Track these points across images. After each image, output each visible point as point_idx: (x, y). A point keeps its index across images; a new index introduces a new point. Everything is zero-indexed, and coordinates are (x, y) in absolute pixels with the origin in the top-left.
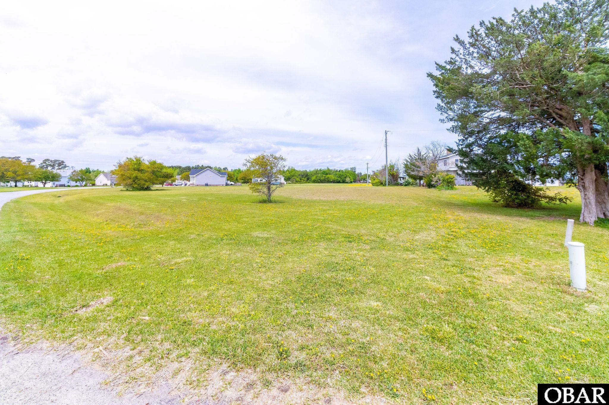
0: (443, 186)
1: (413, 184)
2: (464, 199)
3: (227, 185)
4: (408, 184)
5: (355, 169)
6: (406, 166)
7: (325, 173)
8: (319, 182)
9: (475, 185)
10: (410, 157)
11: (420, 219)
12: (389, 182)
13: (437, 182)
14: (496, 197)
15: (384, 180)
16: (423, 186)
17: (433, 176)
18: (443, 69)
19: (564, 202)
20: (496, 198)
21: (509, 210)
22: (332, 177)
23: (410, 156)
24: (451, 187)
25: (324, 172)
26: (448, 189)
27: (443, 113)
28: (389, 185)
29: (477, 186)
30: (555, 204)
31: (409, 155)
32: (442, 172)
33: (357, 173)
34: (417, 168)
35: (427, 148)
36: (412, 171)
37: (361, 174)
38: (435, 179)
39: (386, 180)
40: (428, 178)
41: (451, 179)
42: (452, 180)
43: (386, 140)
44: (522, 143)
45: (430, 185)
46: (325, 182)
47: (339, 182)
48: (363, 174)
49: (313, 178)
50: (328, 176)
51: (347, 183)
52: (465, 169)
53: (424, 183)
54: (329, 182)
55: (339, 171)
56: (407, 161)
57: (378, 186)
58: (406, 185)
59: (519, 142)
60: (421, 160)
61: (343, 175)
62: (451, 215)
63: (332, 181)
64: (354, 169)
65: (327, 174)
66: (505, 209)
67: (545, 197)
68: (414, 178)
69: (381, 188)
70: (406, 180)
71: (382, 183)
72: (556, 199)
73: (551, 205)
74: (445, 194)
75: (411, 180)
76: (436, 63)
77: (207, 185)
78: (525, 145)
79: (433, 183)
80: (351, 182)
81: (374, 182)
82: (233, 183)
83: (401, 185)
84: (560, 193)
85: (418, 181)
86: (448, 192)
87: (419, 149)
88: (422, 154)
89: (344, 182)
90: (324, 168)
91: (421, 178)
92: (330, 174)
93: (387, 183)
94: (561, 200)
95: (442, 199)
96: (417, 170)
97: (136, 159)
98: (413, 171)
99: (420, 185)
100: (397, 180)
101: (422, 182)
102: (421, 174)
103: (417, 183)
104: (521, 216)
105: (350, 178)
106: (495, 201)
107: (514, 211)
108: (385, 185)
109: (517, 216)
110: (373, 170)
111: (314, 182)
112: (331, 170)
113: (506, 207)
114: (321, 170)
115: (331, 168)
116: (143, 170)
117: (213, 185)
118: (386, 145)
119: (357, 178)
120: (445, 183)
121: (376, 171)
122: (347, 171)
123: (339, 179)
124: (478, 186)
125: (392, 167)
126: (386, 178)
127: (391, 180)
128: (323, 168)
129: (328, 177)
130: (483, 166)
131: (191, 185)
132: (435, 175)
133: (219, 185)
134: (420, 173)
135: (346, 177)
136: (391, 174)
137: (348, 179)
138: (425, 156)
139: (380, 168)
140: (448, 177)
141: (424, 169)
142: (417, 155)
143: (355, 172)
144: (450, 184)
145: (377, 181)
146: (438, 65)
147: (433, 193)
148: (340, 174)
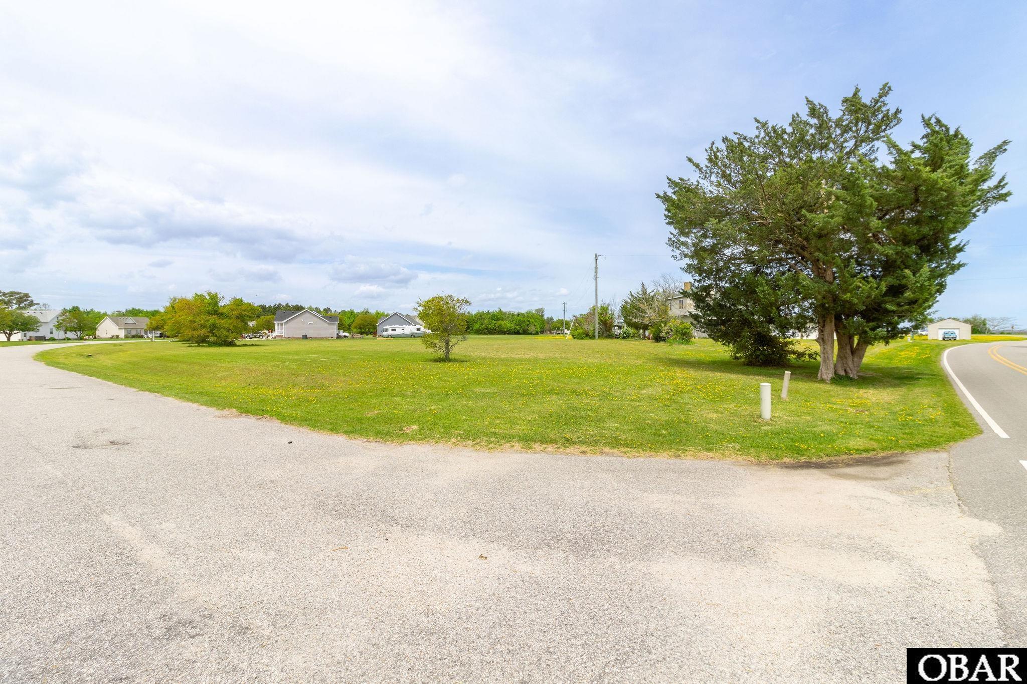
0: (676, 339)
1: (633, 336)
2: (701, 356)
3: (339, 337)
4: (626, 336)
5: (543, 311)
6: (624, 308)
7: (498, 317)
8: (485, 333)
9: (711, 338)
10: (630, 297)
11: (645, 377)
12: (599, 333)
13: (667, 333)
14: (737, 353)
15: (592, 329)
16: (649, 339)
17: (663, 325)
18: (676, 186)
19: (814, 358)
20: (738, 355)
21: (750, 369)
22: (506, 324)
23: (631, 295)
24: (687, 340)
25: (494, 315)
26: (682, 343)
27: (675, 250)
28: (599, 337)
29: (713, 339)
30: (803, 361)
31: (629, 293)
32: (675, 318)
33: (545, 317)
34: (641, 312)
35: (656, 283)
36: (633, 317)
37: (552, 319)
38: (665, 329)
39: (594, 330)
40: (656, 327)
41: (687, 329)
42: (688, 331)
43: (596, 268)
44: (761, 288)
45: (658, 339)
46: (494, 333)
47: (518, 333)
48: (555, 320)
49: (476, 326)
50: (501, 322)
51: (531, 334)
52: (701, 317)
53: (649, 335)
54: (502, 332)
55: (518, 315)
56: (626, 303)
57: (581, 339)
58: (624, 338)
59: (758, 288)
60: (647, 301)
61: (524, 322)
62: (680, 373)
63: (507, 331)
64: (540, 311)
65: (498, 320)
66: (746, 367)
67: (793, 353)
68: (637, 327)
69: (587, 342)
70: (624, 330)
71: (588, 335)
72: (805, 354)
73: (800, 362)
74: (679, 350)
75: (631, 331)
76: (668, 178)
77: (305, 337)
78: (763, 291)
79: (662, 335)
80: (537, 333)
81: (576, 333)
82: (347, 334)
83: (617, 337)
84: (810, 348)
85: (641, 332)
86: (682, 347)
87: (643, 285)
88: (648, 291)
89: (525, 332)
90: (493, 309)
91: (645, 328)
92: (503, 320)
93: (596, 334)
94: (810, 356)
95: (673, 357)
96: (641, 316)
97: (209, 294)
98: (635, 317)
99: (644, 337)
100: (609, 330)
101: (647, 333)
102: (646, 322)
103: (640, 335)
104: (760, 374)
105: (535, 325)
106: (736, 358)
107: (755, 369)
108: (593, 337)
109: (754, 374)
110: (575, 314)
111: (479, 332)
112: (505, 313)
113: (748, 365)
114: (488, 313)
115: (504, 310)
116: (222, 314)
117: (316, 338)
118: (596, 277)
119: (547, 327)
120: (679, 335)
121: (578, 316)
122: (529, 315)
123: (518, 328)
124: (715, 339)
125: (605, 309)
126: (594, 327)
127: (602, 329)
128: (491, 311)
129: (501, 325)
130: (720, 312)
131: (277, 338)
132: (665, 324)
133: (325, 338)
134: (646, 319)
135: (528, 325)
136: (602, 321)
137: (532, 328)
138: (652, 294)
139: (585, 311)
140: (682, 326)
141: (651, 315)
142: (641, 293)
143: (542, 316)
144: (685, 336)
145: (580, 331)
146: (670, 180)
147: (662, 349)
148: (520, 320)
